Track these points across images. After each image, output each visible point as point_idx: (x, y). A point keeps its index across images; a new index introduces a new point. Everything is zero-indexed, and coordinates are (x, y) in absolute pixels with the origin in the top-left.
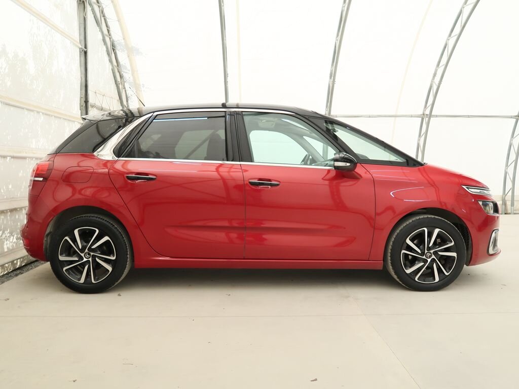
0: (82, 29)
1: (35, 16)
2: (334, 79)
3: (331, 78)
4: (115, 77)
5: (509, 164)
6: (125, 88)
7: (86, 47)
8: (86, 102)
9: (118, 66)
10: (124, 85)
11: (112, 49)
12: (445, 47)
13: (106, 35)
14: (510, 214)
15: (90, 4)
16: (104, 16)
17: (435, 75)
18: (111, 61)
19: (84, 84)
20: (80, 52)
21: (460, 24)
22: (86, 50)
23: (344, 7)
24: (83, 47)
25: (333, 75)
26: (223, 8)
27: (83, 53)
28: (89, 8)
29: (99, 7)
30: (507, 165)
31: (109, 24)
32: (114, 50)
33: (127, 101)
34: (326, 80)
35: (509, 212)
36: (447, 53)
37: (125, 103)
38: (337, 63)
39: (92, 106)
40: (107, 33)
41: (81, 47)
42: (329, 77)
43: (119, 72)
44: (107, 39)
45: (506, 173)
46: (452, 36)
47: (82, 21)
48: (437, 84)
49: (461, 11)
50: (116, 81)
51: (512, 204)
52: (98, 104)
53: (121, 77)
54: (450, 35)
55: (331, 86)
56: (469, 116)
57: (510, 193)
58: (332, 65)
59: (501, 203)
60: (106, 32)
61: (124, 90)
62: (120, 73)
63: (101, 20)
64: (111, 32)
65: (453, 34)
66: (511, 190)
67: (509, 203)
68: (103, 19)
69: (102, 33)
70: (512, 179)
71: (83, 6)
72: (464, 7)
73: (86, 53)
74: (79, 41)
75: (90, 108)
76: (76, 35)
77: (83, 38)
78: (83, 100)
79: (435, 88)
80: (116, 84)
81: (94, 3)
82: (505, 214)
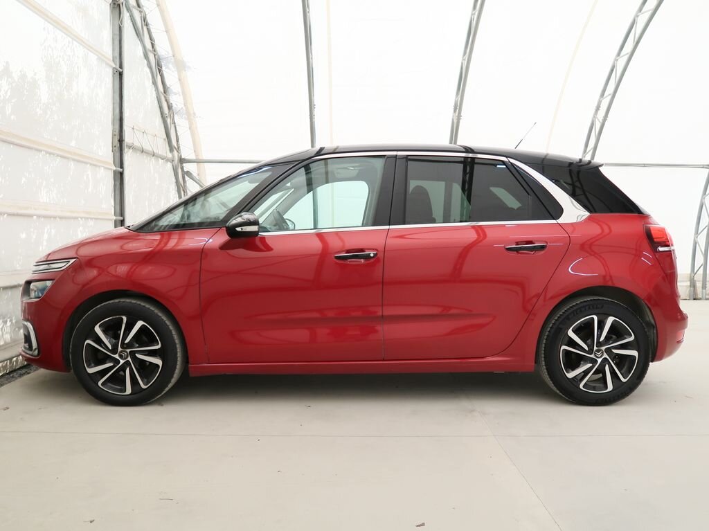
0: (117, 43)
1: (51, 24)
2: (460, 113)
3: (455, 111)
4: (161, 108)
5: (699, 231)
6: (174, 123)
7: (121, 67)
8: (121, 141)
9: (165, 92)
10: (173, 119)
11: (158, 69)
12: (612, 71)
13: (150, 51)
14: (700, 299)
15: (128, 9)
16: (147, 25)
17: (598, 108)
18: (155, 83)
19: (118, 117)
20: (114, 74)
21: (633, 38)
22: (121, 70)
23: (475, 14)
24: (118, 67)
25: (458, 108)
26: (308, 14)
27: (117, 74)
28: (126, 15)
29: (141, 12)
30: (697, 233)
31: (154, 35)
32: (160, 71)
33: (177, 141)
34: (449, 115)
35: (700, 296)
36: (615, 79)
37: (174, 143)
38: (463, 91)
39: (129, 147)
40: (151, 48)
41: (114, 66)
42: (452, 110)
43: (166, 100)
44: (151, 56)
45: (695, 244)
46: (621, 55)
47: (117, 32)
48: (601, 121)
49: (634, 20)
50: (162, 113)
51: (704, 287)
52: (137, 144)
53: (170, 107)
54: (619, 54)
55: (455, 121)
56: (644, 165)
57: (701, 271)
58: (457, 94)
59: (689, 284)
60: (149, 46)
61: (173, 126)
62: (168, 103)
63: (143, 29)
64: (157, 47)
65: (623, 53)
66: (702, 268)
67: (699, 285)
68: (145, 28)
69: (144, 47)
70: (703, 252)
71: (117, 10)
72: (638, 16)
73: (121, 74)
74: (112, 59)
75: (126, 150)
76: (108, 50)
77: (117, 55)
78: (117, 138)
79: (598, 125)
80: (162, 117)
81: (134, 7)
82: (694, 299)
